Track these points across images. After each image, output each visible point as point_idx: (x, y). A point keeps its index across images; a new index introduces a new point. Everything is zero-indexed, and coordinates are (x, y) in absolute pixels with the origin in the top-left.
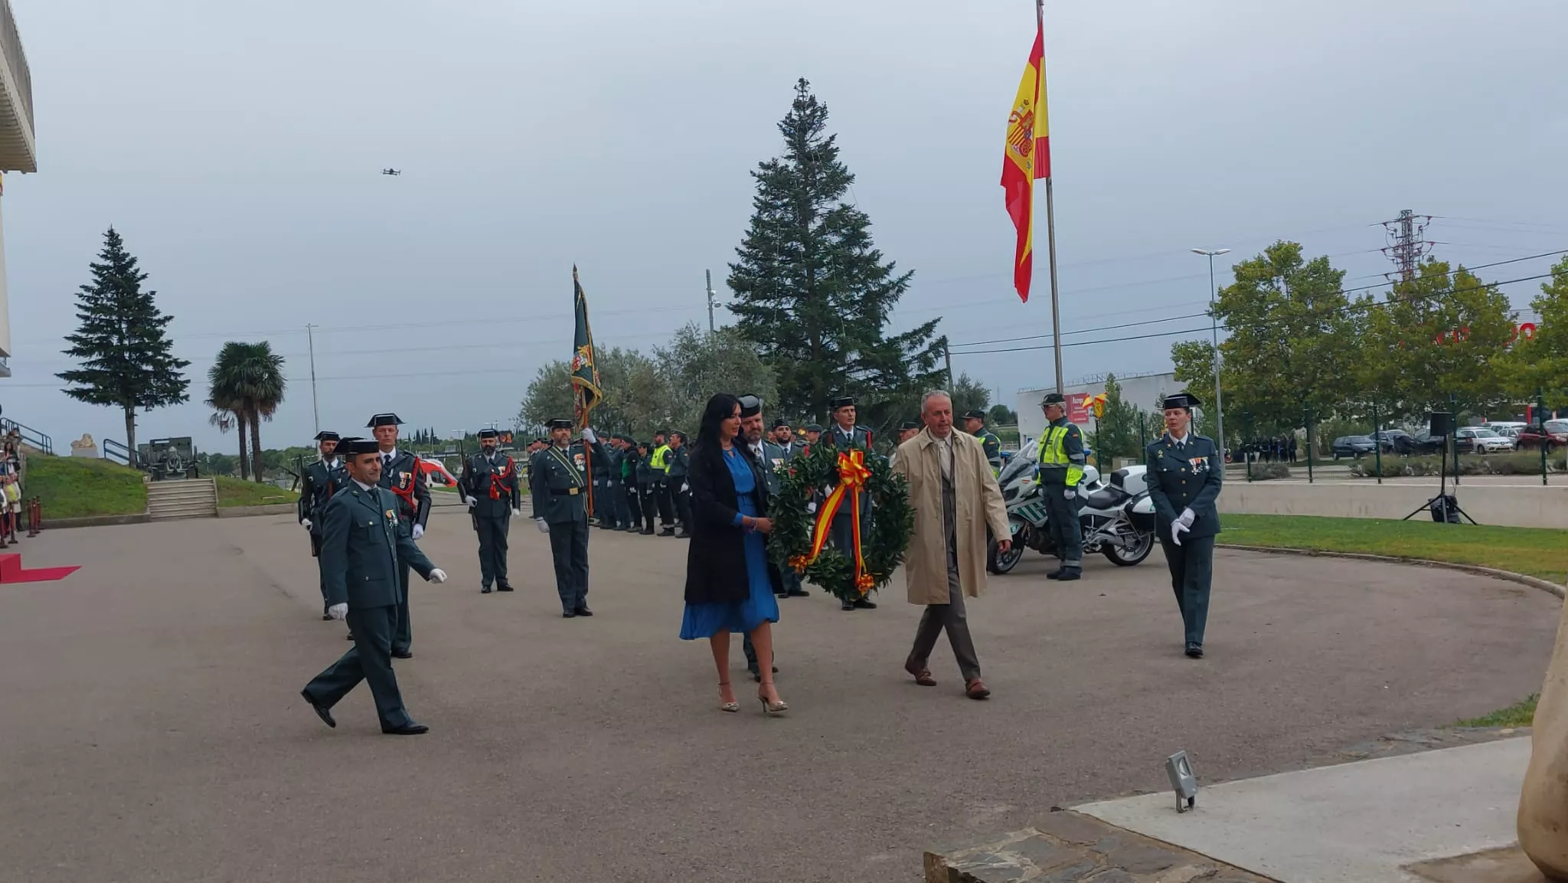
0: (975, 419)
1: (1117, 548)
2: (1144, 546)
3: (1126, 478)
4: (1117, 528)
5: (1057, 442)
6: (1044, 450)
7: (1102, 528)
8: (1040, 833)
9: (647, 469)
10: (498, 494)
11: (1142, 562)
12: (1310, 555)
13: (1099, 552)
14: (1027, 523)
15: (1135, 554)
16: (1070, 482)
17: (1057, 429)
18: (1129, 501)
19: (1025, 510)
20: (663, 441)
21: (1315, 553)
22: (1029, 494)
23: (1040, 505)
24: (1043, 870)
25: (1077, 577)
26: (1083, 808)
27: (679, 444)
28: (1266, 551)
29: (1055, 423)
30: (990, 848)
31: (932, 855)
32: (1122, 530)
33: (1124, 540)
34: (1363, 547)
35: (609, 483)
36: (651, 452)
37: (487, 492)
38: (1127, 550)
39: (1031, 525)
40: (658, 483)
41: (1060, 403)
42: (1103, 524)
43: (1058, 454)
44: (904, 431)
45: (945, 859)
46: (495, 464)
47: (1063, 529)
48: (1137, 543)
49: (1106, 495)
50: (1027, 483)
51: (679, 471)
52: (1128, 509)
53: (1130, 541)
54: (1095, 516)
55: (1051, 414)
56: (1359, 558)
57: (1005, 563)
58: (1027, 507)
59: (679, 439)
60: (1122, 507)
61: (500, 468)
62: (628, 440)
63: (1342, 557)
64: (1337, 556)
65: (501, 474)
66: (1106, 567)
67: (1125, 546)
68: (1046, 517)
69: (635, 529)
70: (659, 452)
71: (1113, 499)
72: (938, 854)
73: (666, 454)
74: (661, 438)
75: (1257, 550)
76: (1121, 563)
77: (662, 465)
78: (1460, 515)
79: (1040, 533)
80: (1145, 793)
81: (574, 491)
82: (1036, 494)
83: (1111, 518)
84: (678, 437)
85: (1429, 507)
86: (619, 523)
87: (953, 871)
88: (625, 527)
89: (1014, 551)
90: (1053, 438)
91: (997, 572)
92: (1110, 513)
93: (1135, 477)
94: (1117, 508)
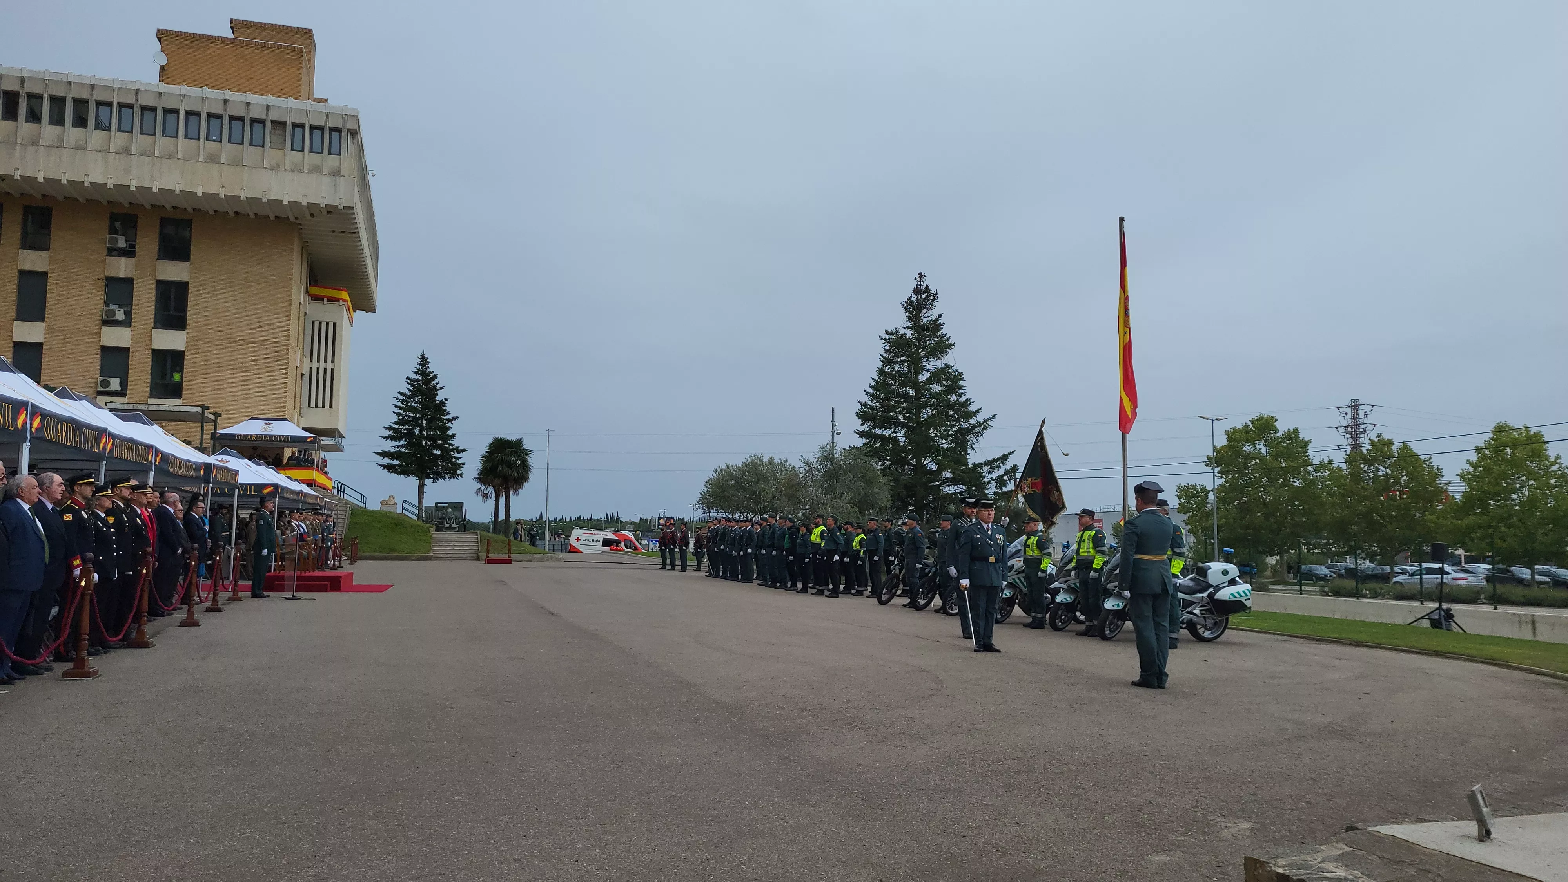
0: (1088, 516)
1: (1199, 627)
2: (1219, 628)
3: (1208, 571)
4: (1201, 611)
7: (1189, 609)
8: (1352, 849)
9: (806, 542)
12: (1351, 644)
13: (1185, 628)
15: (1212, 633)
18: (1211, 590)
20: (821, 523)
21: (1357, 644)
26: (1385, 830)
27: (833, 525)
28: (1313, 639)
30: (1310, 859)
31: (1256, 861)
32: (1204, 612)
33: (1205, 622)
35: (774, 553)
36: (810, 532)
38: (1206, 629)
40: (815, 554)
44: (1028, 523)
45: (1271, 865)
48: (1216, 624)
49: (1191, 584)
51: (832, 547)
52: (1211, 596)
53: (1210, 622)
54: (1183, 599)
56: (1396, 650)
57: (1111, 631)
59: (834, 522)
60: (1205, 594)
62: (791, 520)
63: (1381, 648)
64: (1376, 647)
66: (1189, 641)
67: (1206, 625)
69: (792, 589)
70: (818, 531)
71: (1199, 588)
72: (1263, 860)
73: (823, 532)
74: (820, 520)
75: (1304, 638)
76: (1201, 639)
77: (819, 540)
78: (1453, 624)
80: (1429, 821)
83: (1195, 603)
84: (833, 520)
85: (1427, 617)
86: (778, 584)
88: (784, 587)
89: (1119, 622)
91: (1104, 638)
92: (1197, 598)
93: (1215, 572)
94: (1201, 595)
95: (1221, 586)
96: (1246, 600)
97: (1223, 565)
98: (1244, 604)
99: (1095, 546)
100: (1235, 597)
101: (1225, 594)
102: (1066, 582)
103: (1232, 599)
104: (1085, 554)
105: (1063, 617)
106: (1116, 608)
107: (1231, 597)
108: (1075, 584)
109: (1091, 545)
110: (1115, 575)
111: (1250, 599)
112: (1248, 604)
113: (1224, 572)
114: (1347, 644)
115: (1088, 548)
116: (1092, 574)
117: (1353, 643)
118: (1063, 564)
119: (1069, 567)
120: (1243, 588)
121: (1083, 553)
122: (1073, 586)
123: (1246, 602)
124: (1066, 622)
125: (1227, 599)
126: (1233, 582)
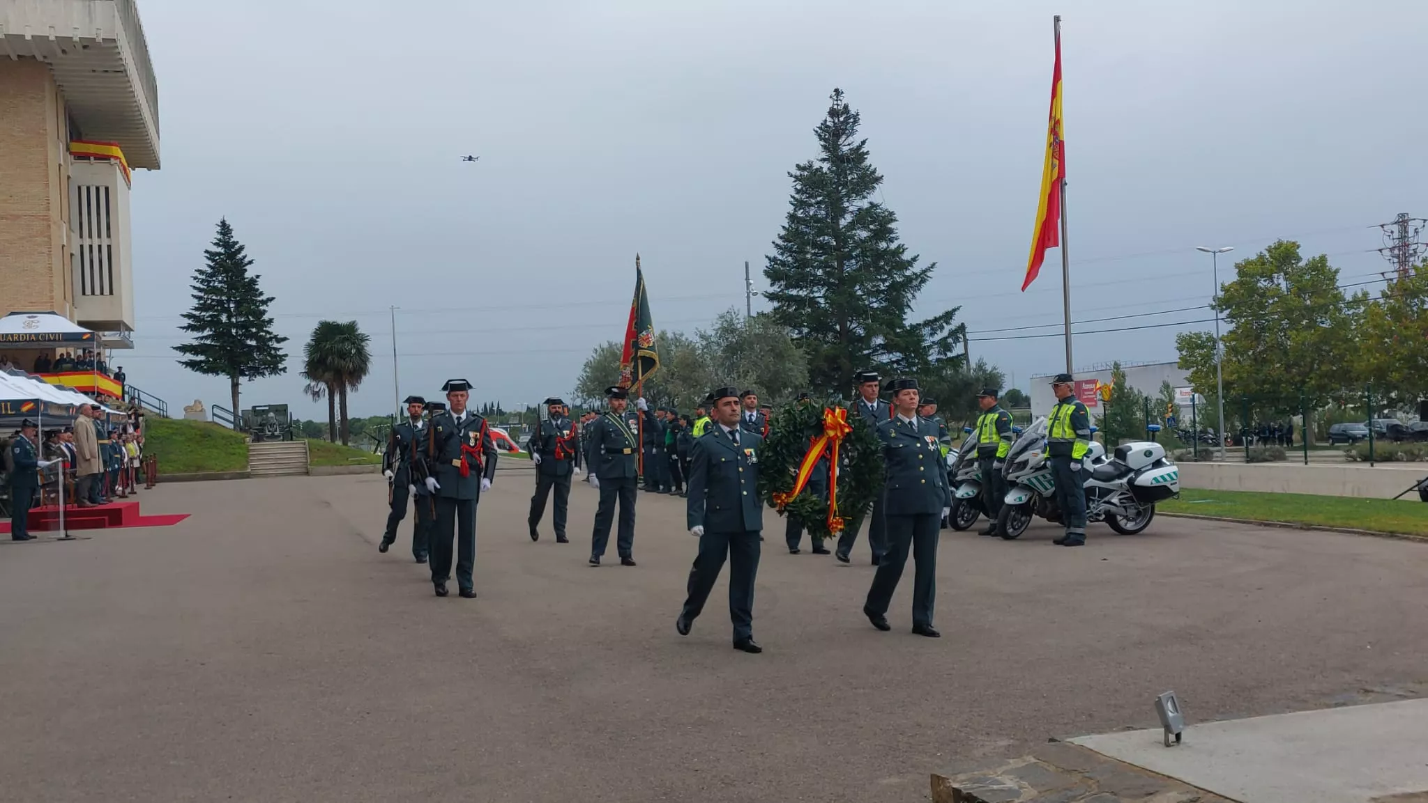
0: (988, 396)
1: (1119, 518)
2: (1144, 516)
3: (1129, 453)
4: (1120, 499)
5: (1065, 418)
6: (1052, 426)
7: (1106, 499)
8: (1037, 761)
9: (688, 438)
10: (562, 454)
11: (1141, 532)
12: (1301, 528)
13: (1102, 521)
14: (1036, 493)
15: (1136, 523)
16: (1076, 455)
17: (1065, 407)
18: (1132, 475)
19: (1034, 481)
20: (704, 413)
21: (1308, 527)
22: (1038, 466)
23: (1048, 476)
24: (1039, 792)
25: (1080, 543)
26: (1078, 741)
28: (1260, 524)
29: (1064, 400)
30: (991, 773)
31: (938, 777)
32: (1124, 501)
33: (1126, 511)
34: (1352, 522)
35: (655, 451)
36: (692, 425)
37: (553, 453)
38: (1128, 520)
39: (1040, 494)
41: (1069, 383)
42: (1106, 496)
43: (1066, 429)
45: (950, 781)
46: (560, 429)
47: (1069, 498)
48: (1139, 514)
49: (1110, 469)
50: (1037, 456)
52: (1131, 482)
53: (1132, 512)
54: (1099, 488)
55: (1060, 393)
56: (1349, 532)
57: (1015, 529)
58: (1036, 478)
60: (1125, 480)
61: (565, 432)
62: (671, 413)
63: (1333, 531)
64: (1327, 530)
65: (566, 437)
66: (1107, 535)
67: (1127, 516)
68: (1054, 488)
69: (677, 492)
70: (701, 423)
71: (1117, 473)
72: (943, 776)
73: (706, 424)
74: (703, 411)
75: (1251, 523)
76: (1122, 532)
79: (1047, 502)
80: (1136, 729)
81: (627, 451)
82: (1044, 467)
83: (1114, 490)
86: (661, 487)
87: (957, 791)
88: (667, 490)
89: (1023, 519)
90: (1061, 414)
91: (1007, 537)
92: (1113, 485)
93: (1137, 452)
94: (1120, 481)
95: (1143, 470)
96: (1171, 484)
97: (1149, 445)
98: (1169, 489)
99: (999, 431)
100: (1158, 481)
101: (1146, 479)
102: (967, 473)
103: (1155, 484)
104: (988, 441)
105: (966, 515)
106: (1017, 503)
107: (1154, 482)
108: (977, 475)
109: (994, 429)
110: (1019, 463)
111: (1176, 483)
112: (1174, 489)
113: (1147, 453)
114: (1297, 528)
115: (991, 434)
116: (995, 464)
117: (1305, 527)
118: (964, 452)
119: (969, 456)
120: (1169, 469)
121: (984, 440)
122: (975, 477)
123: (1171, 487)
124: (970, 520)
125: (1148, 484)
126: (1158, 464)
